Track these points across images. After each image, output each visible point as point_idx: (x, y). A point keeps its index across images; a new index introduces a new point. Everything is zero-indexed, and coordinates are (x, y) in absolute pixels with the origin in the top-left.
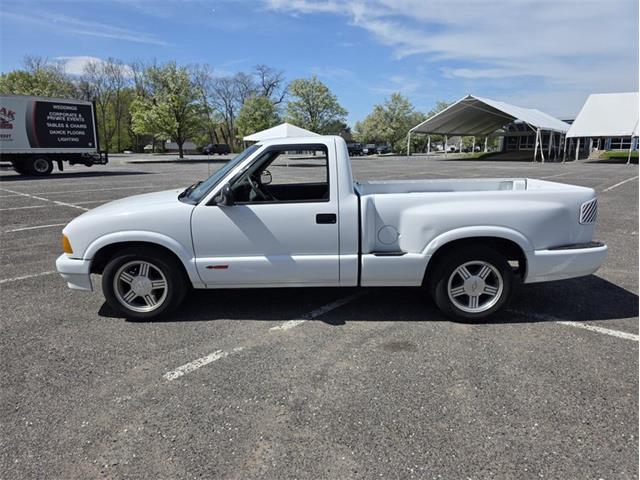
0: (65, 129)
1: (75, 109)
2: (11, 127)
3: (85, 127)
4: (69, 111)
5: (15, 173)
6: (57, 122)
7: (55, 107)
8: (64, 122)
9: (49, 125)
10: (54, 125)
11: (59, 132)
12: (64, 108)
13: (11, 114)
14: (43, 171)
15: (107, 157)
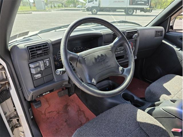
14: (131, 13)
15: (152, 10)
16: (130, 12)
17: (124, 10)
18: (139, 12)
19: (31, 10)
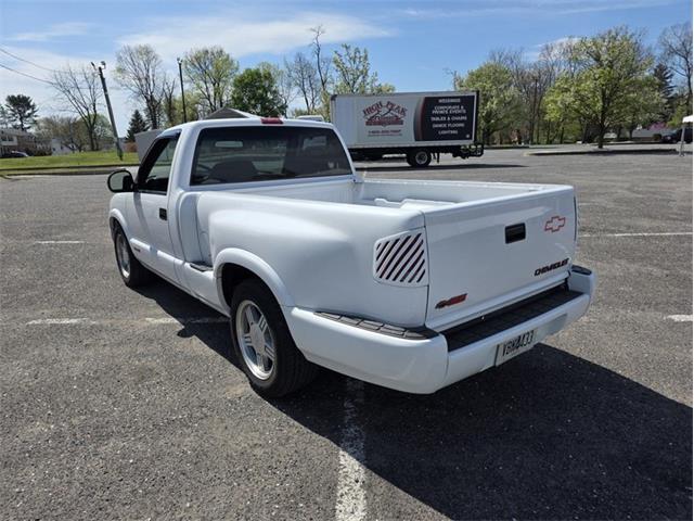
0: (446, 122)
1: (459, 100)
2: (402, 123)
3: (465, 118)
4: (453, 104)
5: (406, 164)
6: (440, 115)
7: (440, 101)
8: (446, 116)
9: (433, 119)
10: (438, 119)
11: (440, 126)
12: (449, 101)
13: (403, 111)
14: (423, 162)
15: (483, 148)
16: (420, 158)
17: (404, 155)
18: (446, 158)
19: (122, 163)
